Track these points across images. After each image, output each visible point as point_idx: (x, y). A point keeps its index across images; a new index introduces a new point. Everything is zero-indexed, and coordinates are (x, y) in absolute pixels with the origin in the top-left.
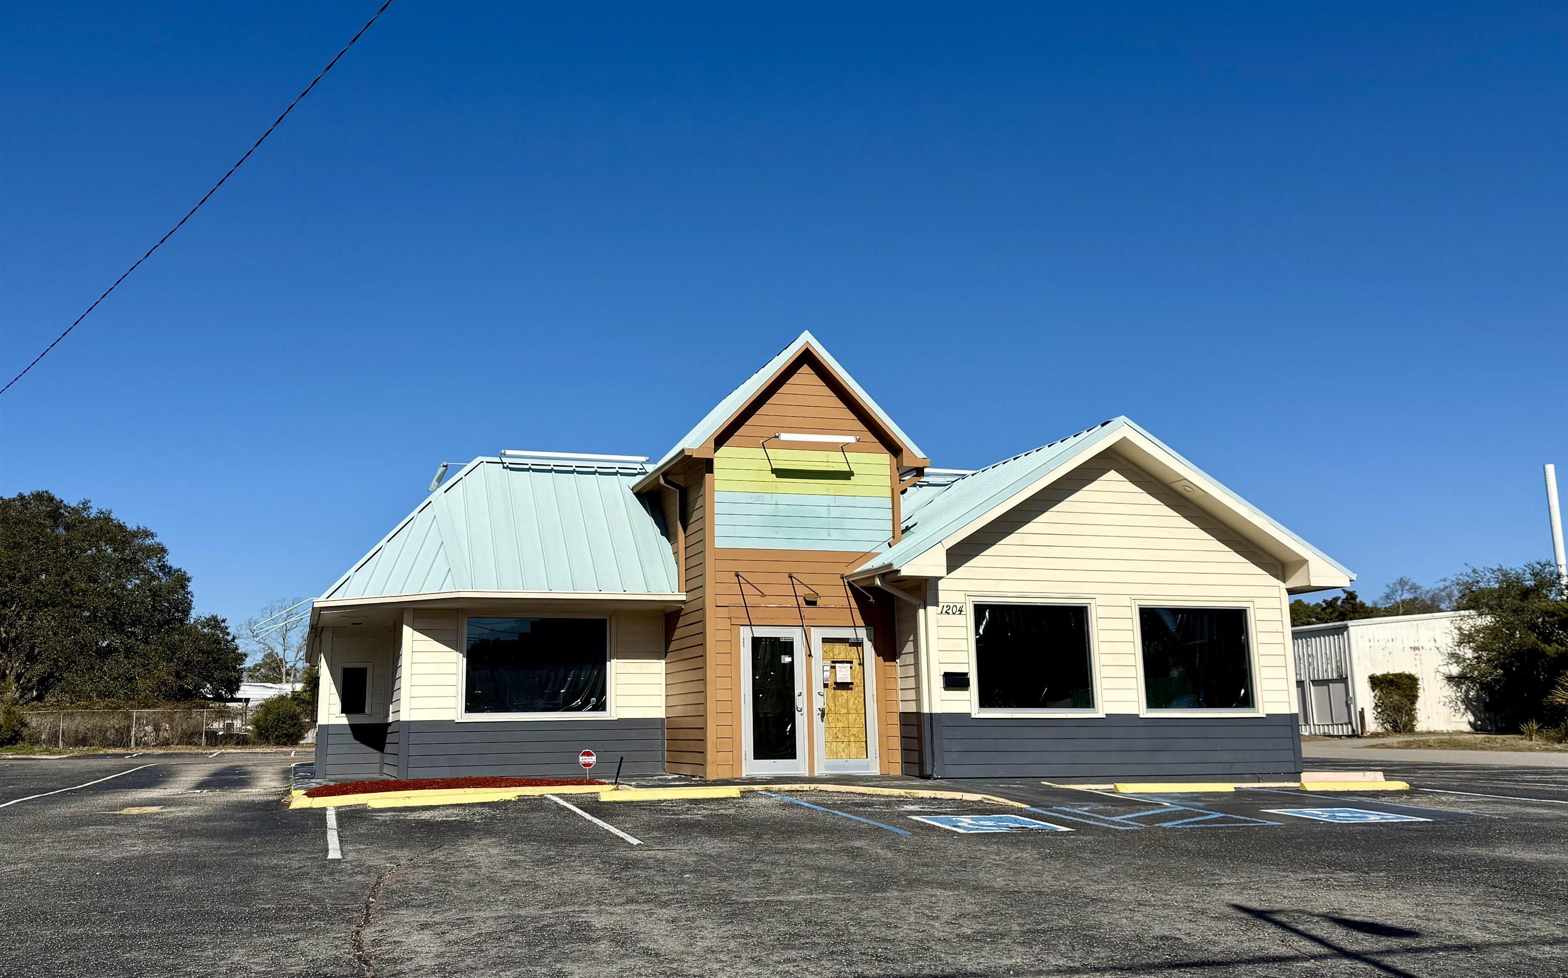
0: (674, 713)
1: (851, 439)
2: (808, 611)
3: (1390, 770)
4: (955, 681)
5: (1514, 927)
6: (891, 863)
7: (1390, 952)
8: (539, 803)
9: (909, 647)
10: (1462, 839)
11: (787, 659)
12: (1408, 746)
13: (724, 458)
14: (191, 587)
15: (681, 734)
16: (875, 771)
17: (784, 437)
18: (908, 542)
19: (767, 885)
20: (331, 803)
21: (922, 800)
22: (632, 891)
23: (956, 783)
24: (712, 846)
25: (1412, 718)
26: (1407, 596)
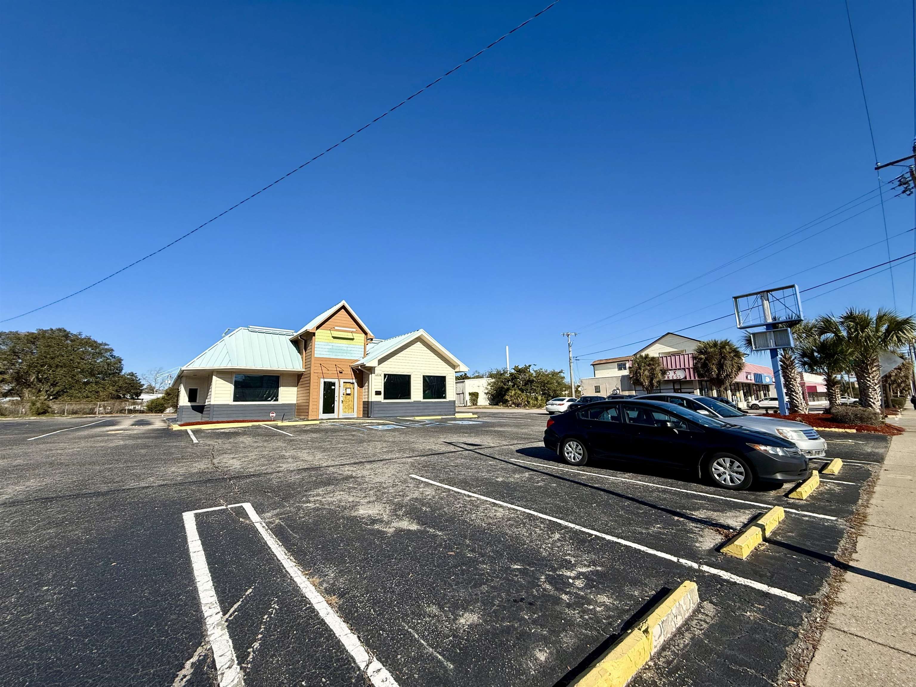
0: (299, 402)
1: (354, 330)
2: (340, 375)
3: (474, 413)
4: (378, 393)
5: (499, 443)
6: (363, 437)
7: (476, 449)
8: (259, 427)
9: (367, 384)
10: (488, 427)
11: (333, 387)
12: (476, 408)
13: (318, 332)
14: (123, 362)
15: (301, 408)
16: (356, 416)
17: (336, 328)
18: (368, 357)
19: (332, 444)
20: (189, 428)
21: (368, 423)
22: (294, 447)
23: (376, 418)
24: (314, 435)
25: (477, 402)
26: (477, 374)
